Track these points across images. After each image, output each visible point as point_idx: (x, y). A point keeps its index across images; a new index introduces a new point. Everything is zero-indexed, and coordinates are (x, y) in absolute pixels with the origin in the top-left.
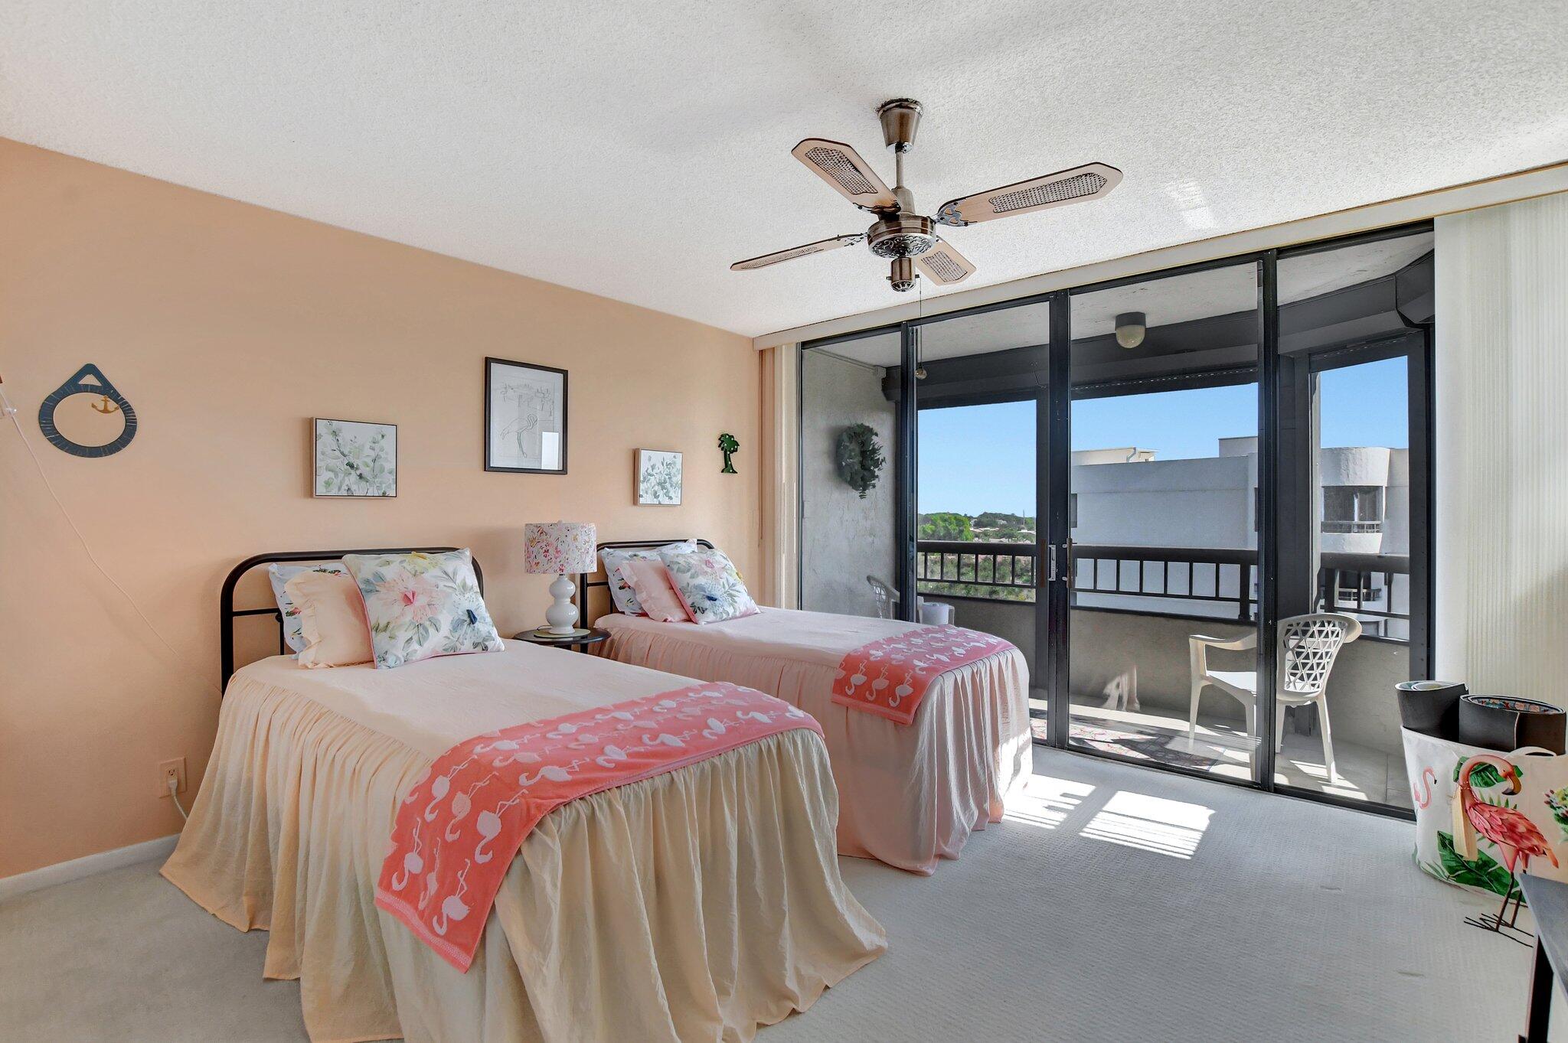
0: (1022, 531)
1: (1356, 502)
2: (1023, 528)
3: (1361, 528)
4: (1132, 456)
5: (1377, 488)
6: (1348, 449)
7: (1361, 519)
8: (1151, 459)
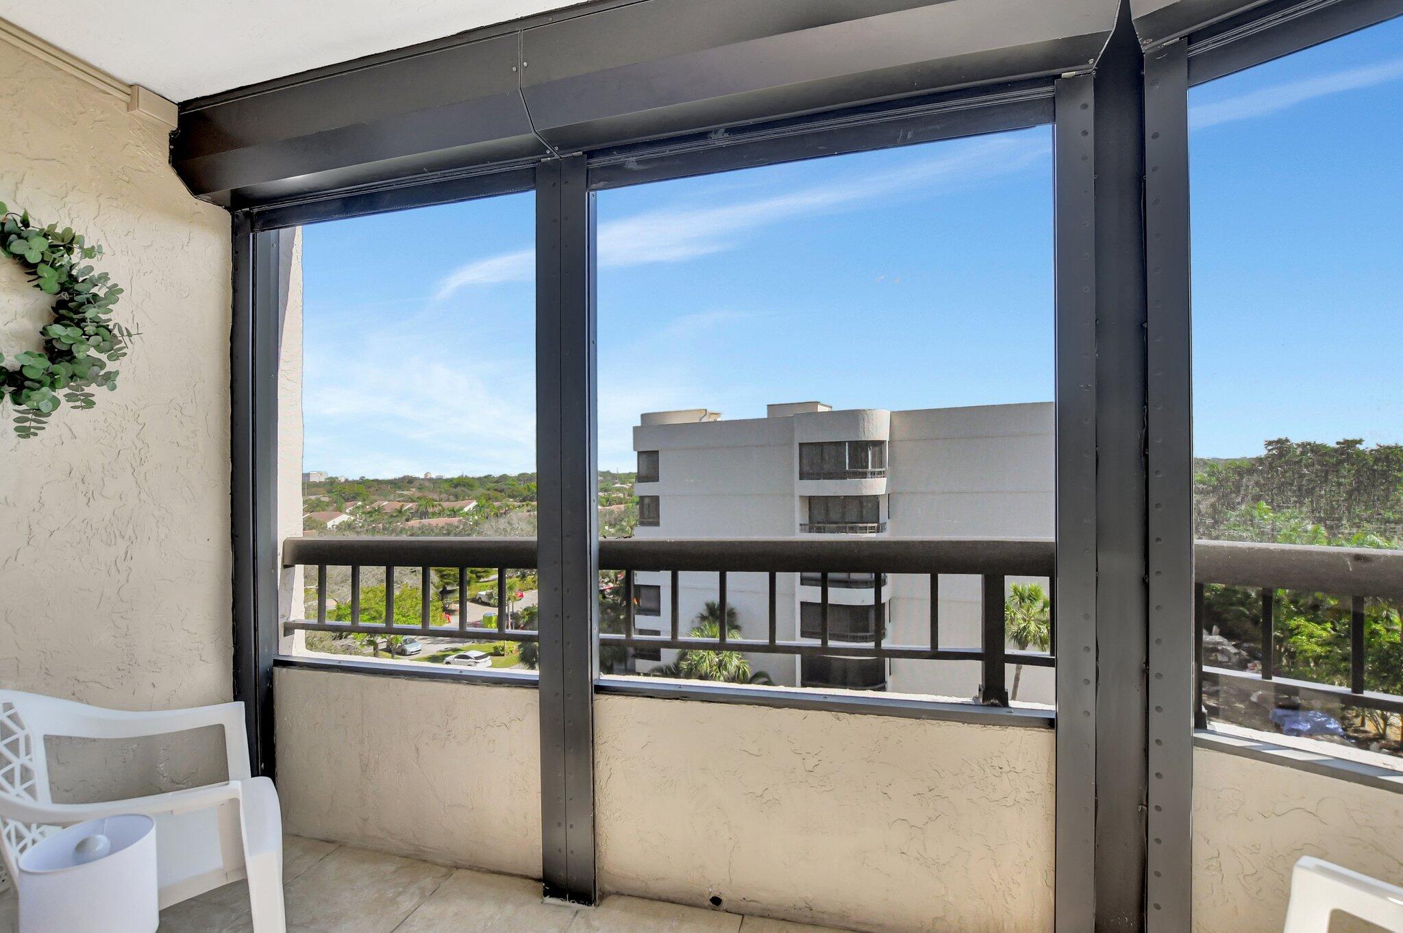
0: (616, 485)
1: (870, 452)
2: (617, 483)
3: (873, 474)
4: (703, 417)
5: (882, 442)
6: (864, 410)
7: (873, 467)
8: (719, 420)
